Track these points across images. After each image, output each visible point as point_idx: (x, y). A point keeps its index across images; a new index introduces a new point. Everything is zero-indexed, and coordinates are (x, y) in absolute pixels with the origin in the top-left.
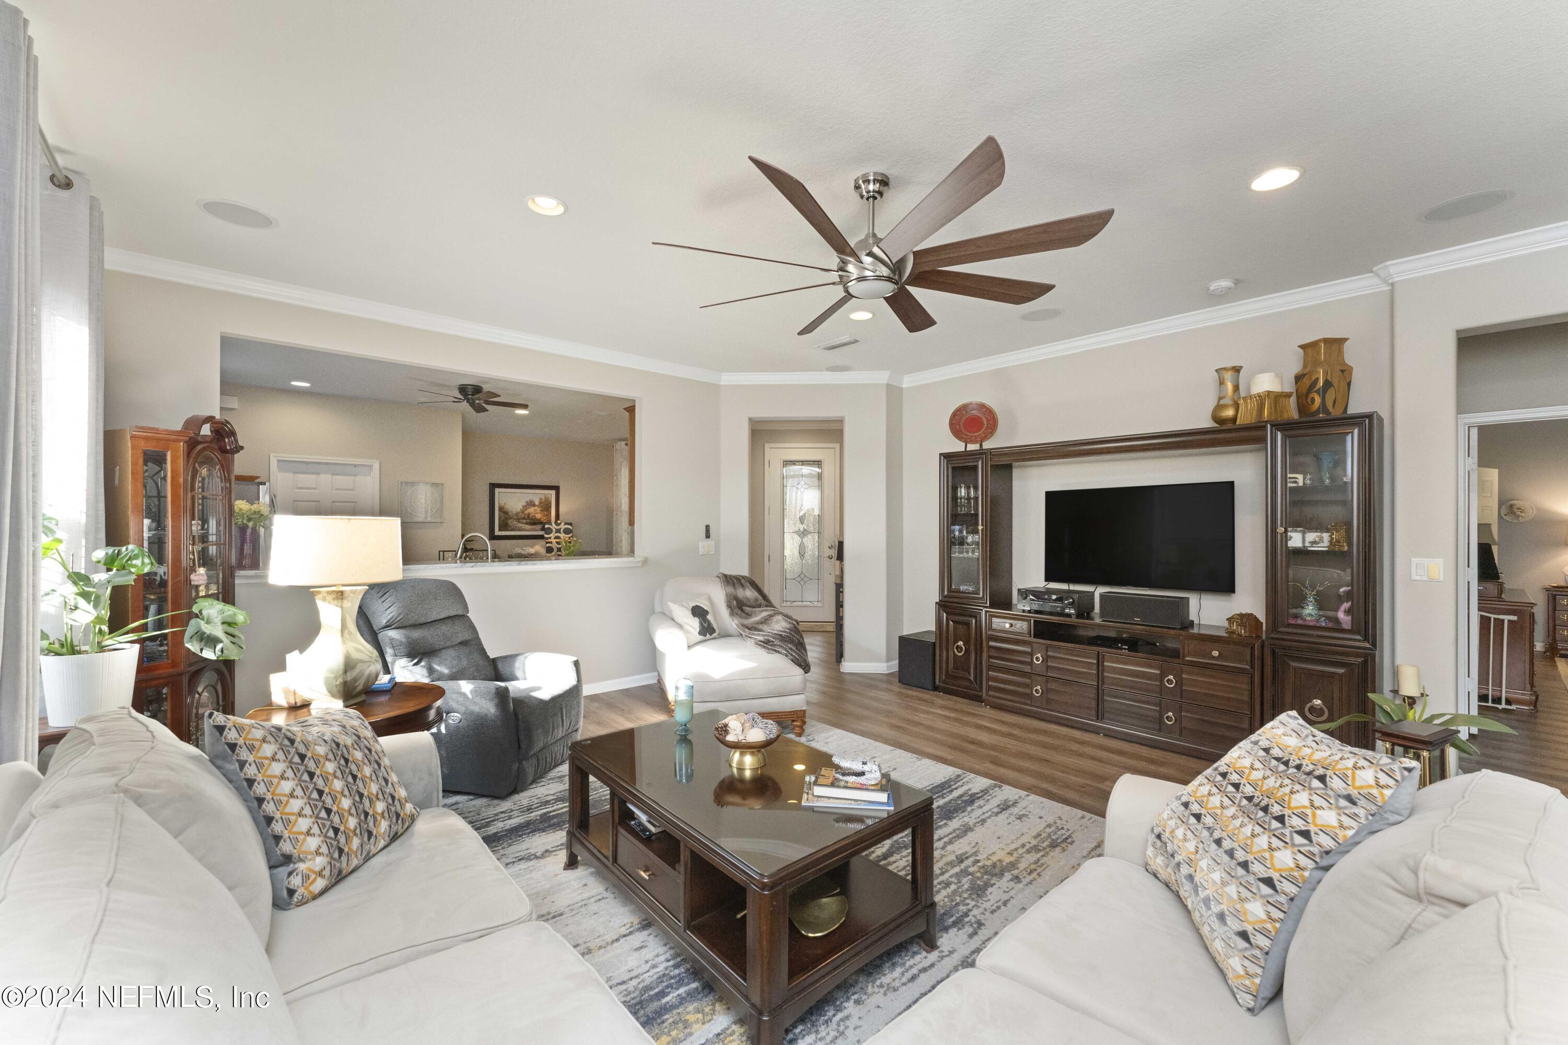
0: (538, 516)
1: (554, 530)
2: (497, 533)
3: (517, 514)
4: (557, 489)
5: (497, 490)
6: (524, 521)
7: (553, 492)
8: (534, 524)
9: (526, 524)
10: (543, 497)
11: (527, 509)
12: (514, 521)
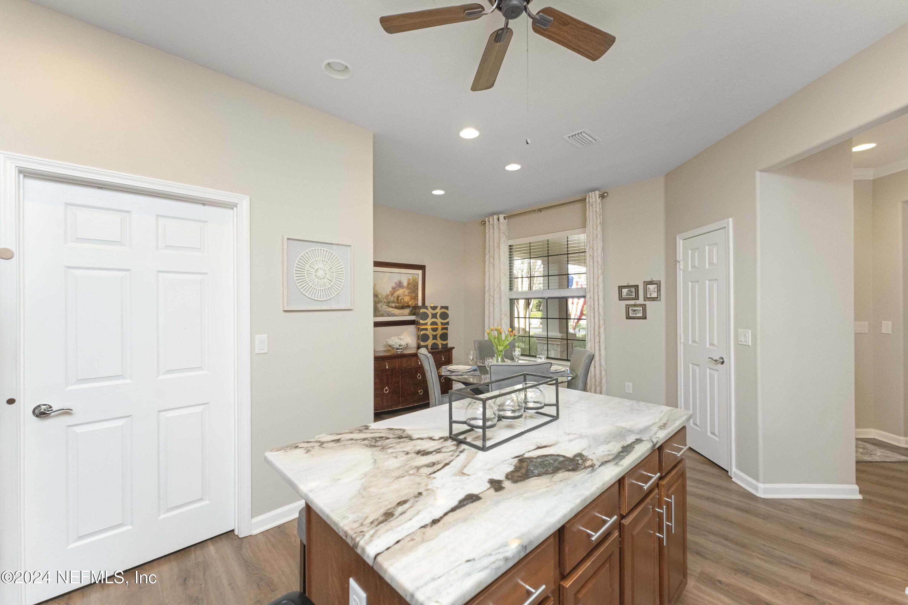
0: (407, 299)
1: (430, 315)
3: (386, 297)
4: (423, 268)
6: (393, 305)
7: (420, 272)
8: (403, 308)
9: (395, 307)
10: (410, 277)
11: (396, 291)
12: (383, 305)
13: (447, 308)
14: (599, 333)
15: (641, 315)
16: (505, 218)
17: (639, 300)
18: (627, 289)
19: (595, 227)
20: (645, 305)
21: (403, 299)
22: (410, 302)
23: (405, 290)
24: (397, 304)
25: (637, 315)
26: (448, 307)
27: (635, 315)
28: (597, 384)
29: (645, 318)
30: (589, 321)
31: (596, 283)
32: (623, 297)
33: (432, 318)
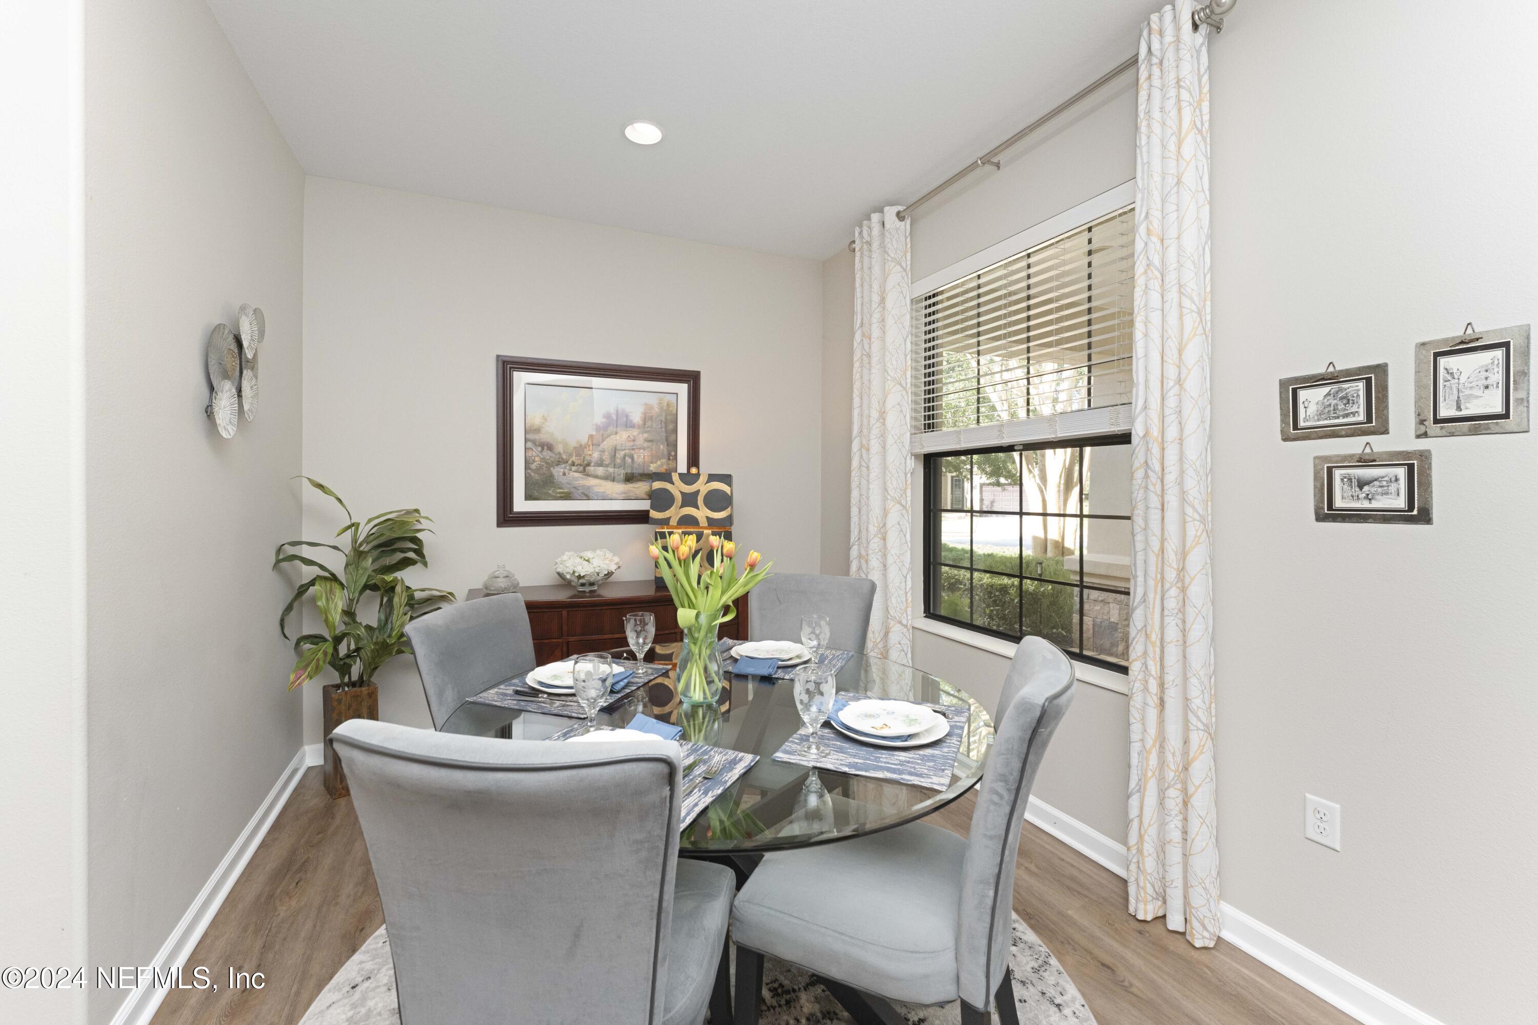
0: (641, 455)
1: (679, 496)
2: (521, 504)
3: (580, 450)
4: (692, 379)
5: (521, 378)
6: (600, 471)
7: (682, 389)
8: (628, 478)
9: (606, 478)
10: (653, 400)
11: (608, 436)
12: (571, 470)
13: (726, 479)
14: (1182, 570)
15: (1400, 503)
16: (900, 216)
17: (1386, 432)
18: (1326, 390)
19: (1172, 147)
20: (1424, 456)
21: (632, 457)
22: (652, 465)
23: (635, 432)
24: (611, 470)
25: (1375, 505)
26: (730, 476)
27: (1366, 505)
28: (1170, 775)
29: (1425, 517)
30: (1143, 525)
31: (1172, 372)
32: (1302, 424)
33: (683, 505)
